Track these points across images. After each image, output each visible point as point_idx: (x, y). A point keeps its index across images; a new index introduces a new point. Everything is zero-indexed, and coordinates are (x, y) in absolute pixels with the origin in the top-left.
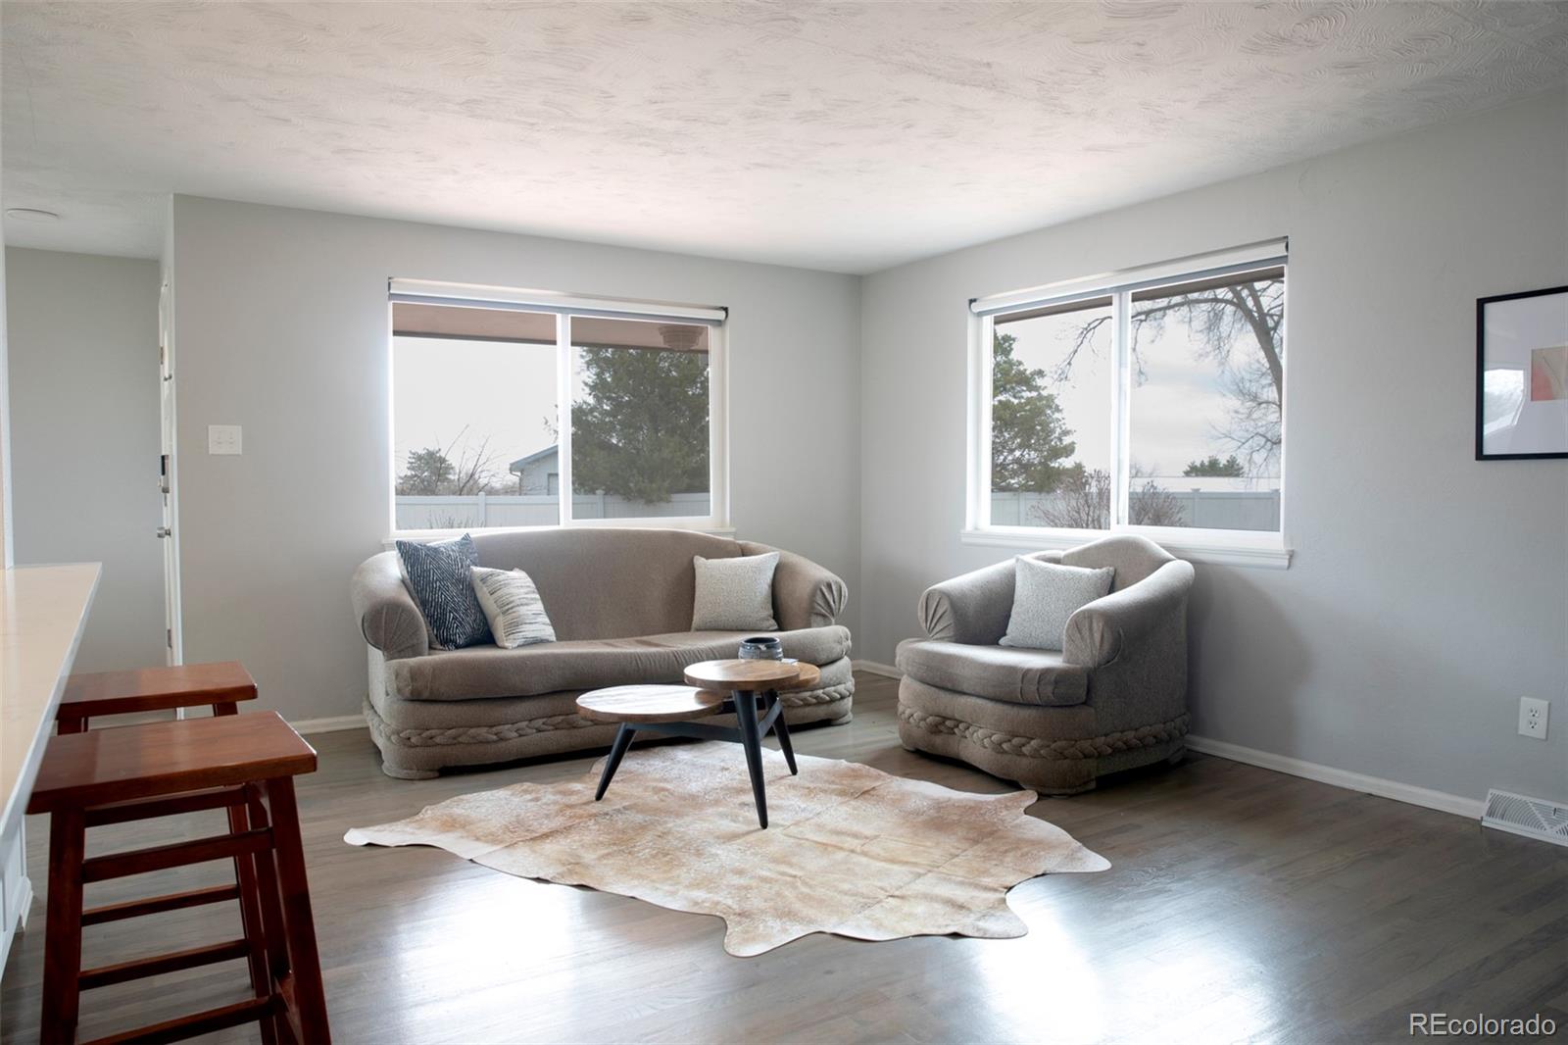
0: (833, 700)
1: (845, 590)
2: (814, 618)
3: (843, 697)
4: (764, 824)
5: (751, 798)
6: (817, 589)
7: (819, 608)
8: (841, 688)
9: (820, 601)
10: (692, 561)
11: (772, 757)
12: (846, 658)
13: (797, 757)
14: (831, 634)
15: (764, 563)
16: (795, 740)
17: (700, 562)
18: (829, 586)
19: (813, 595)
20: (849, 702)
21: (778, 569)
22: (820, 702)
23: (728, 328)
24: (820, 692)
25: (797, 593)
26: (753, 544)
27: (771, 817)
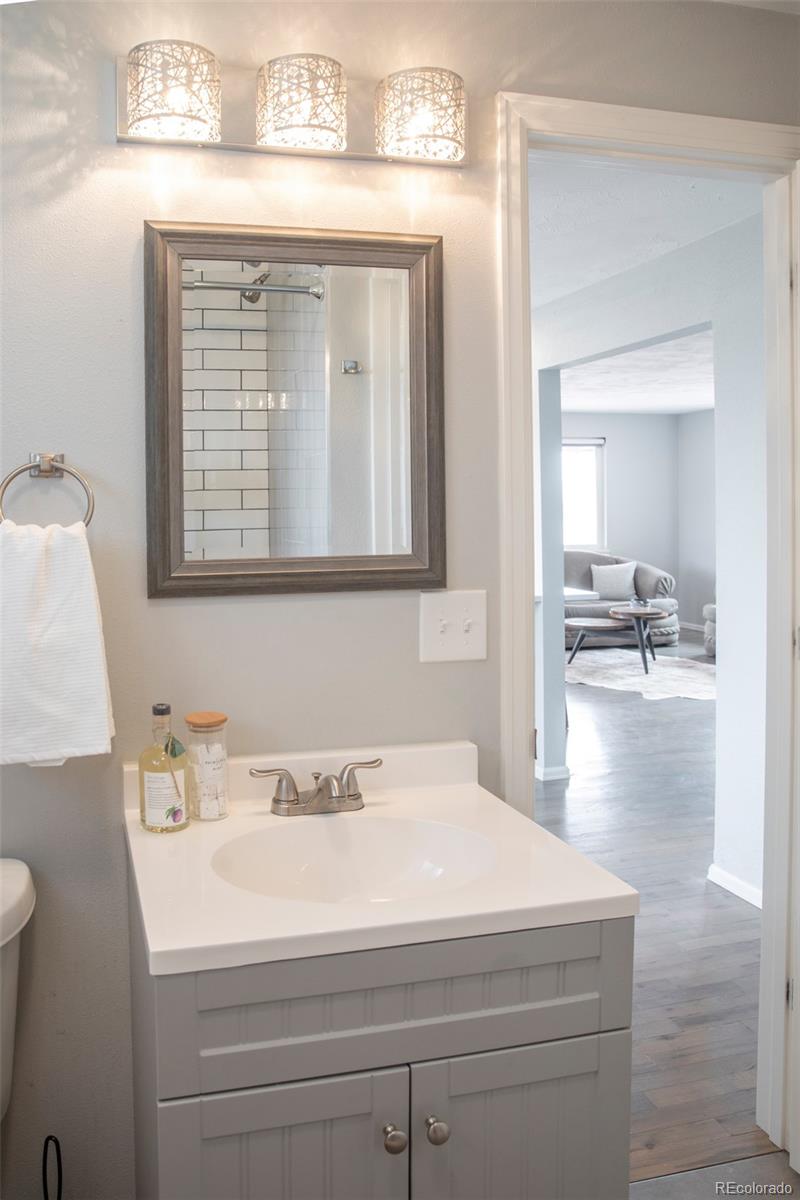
0: (669, 634)
1: (674, 582)
2: (658, 595)
3: (674, 633)
4: (647, 672)
5: (642, 666)
6: (659, 581)
7: (660, 589)
8: (673, 628)
9: (660, 586)
10: (590, 568)
11: (649, 656)
12: (675, 615)
13: (656, 656)
14: (668, 603)
15: (630, 567)
16: (656, 650)
17: (594, 567)
18: (665, 579)
19: (657, 583)
20: (676, 636)
21: (636, 571)
22: (662, 634)
23: (605, 448)
24: (662, 630)
25: (648, 583)
26: (622, 558)
27: (649, 671)
